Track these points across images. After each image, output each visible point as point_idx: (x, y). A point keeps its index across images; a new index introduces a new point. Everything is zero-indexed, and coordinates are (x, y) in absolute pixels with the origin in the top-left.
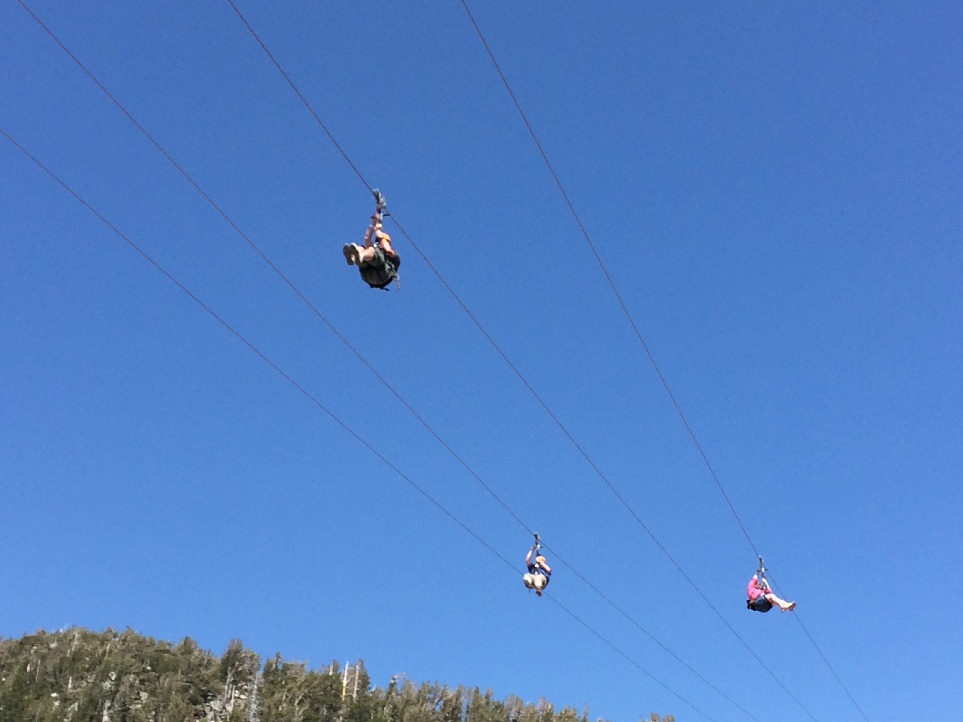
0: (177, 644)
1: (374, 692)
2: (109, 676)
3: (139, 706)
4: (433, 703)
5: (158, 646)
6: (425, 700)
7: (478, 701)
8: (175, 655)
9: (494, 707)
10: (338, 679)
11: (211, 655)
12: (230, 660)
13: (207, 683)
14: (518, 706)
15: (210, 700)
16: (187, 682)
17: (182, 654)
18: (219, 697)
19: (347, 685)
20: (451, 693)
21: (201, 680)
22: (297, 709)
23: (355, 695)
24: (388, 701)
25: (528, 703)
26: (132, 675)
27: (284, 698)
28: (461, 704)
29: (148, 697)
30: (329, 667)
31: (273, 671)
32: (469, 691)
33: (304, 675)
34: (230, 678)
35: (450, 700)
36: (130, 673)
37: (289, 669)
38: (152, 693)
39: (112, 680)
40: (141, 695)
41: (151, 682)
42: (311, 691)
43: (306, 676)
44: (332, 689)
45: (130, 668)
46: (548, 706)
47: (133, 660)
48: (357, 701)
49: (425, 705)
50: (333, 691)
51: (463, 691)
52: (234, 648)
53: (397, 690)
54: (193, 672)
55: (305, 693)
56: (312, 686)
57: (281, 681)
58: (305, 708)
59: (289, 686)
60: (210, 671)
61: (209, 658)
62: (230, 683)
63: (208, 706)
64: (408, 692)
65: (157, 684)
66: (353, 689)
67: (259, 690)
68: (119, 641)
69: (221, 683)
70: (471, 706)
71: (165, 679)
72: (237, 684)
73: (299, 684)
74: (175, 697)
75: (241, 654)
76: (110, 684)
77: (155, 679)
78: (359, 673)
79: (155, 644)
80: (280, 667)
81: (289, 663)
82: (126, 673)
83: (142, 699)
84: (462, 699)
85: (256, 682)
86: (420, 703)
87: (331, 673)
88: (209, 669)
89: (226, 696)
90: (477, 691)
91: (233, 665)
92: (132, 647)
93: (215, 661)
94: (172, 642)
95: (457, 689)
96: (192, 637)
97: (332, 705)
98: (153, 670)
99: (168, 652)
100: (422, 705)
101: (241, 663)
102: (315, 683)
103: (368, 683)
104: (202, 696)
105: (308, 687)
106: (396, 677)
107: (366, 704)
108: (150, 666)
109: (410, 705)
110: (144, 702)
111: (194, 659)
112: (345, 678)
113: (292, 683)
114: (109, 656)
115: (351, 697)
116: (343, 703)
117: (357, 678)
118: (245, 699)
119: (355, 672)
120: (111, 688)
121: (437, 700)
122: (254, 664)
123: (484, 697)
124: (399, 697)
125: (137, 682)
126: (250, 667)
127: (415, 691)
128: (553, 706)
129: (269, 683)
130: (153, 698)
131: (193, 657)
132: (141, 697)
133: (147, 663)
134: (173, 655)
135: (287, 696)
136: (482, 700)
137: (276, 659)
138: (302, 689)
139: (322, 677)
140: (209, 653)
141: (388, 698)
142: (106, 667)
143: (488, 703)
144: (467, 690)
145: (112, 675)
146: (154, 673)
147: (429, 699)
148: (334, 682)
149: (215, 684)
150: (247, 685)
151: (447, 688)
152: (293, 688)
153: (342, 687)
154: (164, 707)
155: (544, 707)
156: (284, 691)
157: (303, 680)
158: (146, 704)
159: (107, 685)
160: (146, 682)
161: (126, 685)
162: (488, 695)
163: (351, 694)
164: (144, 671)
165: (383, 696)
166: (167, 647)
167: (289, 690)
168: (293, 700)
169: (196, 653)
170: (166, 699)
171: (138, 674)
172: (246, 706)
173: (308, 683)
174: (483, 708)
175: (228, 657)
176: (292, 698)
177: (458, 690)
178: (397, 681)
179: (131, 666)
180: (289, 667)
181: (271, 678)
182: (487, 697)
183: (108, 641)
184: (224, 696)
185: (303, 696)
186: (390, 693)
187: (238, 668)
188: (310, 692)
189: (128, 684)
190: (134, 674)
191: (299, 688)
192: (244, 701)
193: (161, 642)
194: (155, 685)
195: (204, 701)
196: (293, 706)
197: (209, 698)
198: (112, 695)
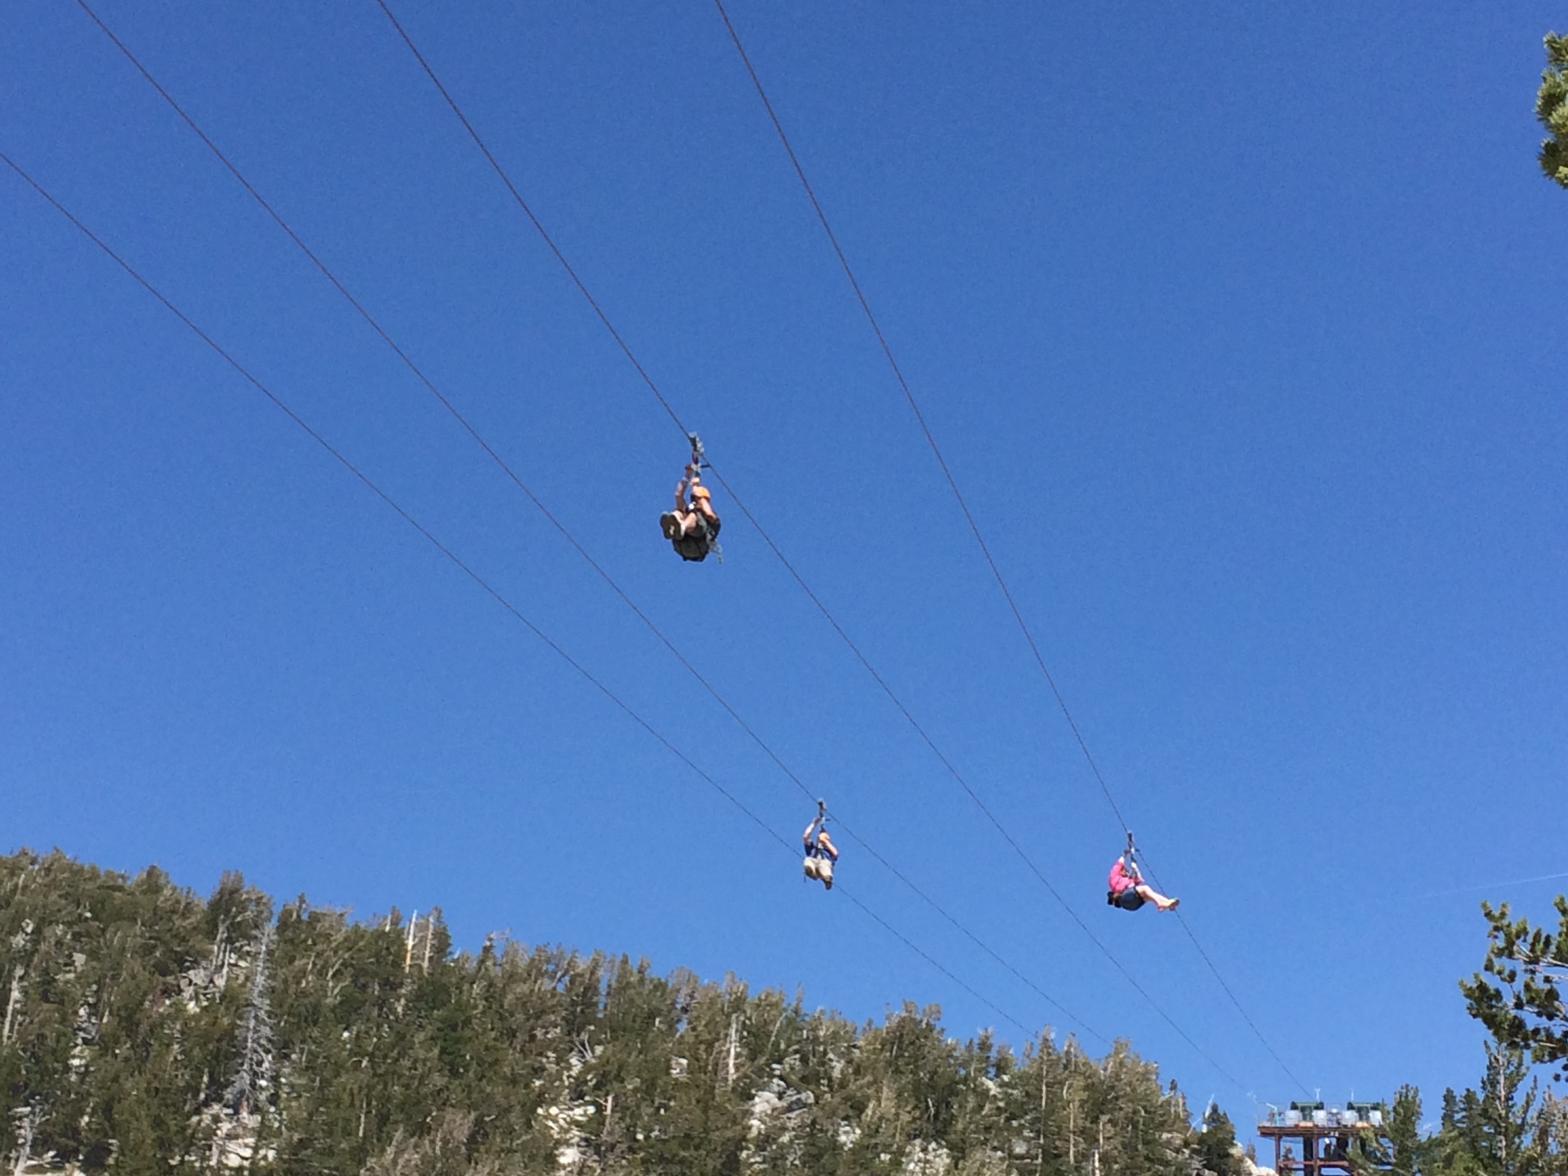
0: (136, 877)
1: (458, 959)
2: (21, 927)
3: (71, 976)
4: (552, 978)
5: (103, 878)
6: (541, 974)
7: (625, 977)
8: (132, 894)
9: (651, 987)
10: (399, 938)
11: (191, 895)
12: (223, 902)
13: (184, 940)
14: (691, 986)
15: (189, 969)
16: (151, 938)
17: (144, 893)
18: (204, 963)
19: (414, 947)
20: (582, 964)
21: (176, 936)
22: (331, 984)
23: (426, 964)
24: (480, 975)
25: (706, 981)
26: (61, 926)
27: (310, 967)
28: (598, 981)
29: (86, 963)
30: (385, 918)
31: (293, 923)
32: (612, 962)
33: (344, 929)
34: (223, 933)
35: (581, 975)
36: (57, 924)
37: (319, 921)
38: (93, 955)
39: (27, 934)
40: (74, 958)
41: (92, 938)
42: (355, 956)
43: (346, 931)
44: (390, 953)
45: (59, 915)
46: (738, 988)
47: (63, 902)
48: (429, 974)
49: (539, 982)
50: (391, 958)
51: (602, 960)
52: (230, 884)
53: (494, 957)
54: (160, 923)
55: (344, 959)
56: (356, 947)
57: (305, 941)
58: (347, 983)
59: (319, 947)
60: (188, 921)
61: (189, 901)
62: (222, 941)
63: (185, 977)
64: (512, 961)
65: (102, 940)
66: (424, 954)
67: (270, 953)
68: (39, 870)
69: (207, 941)
70: (614, 984)
71: (115, 933)
72: (233, 943)
73: (334, 945)
74: (132, 961)
75: (242, 895)
76: (24, 939)
77: (100, 933)
78: (434, 930)
79: (99, 876)
80: (305, 917)
81: (318, 911)
82: (51, 923)
83: (76, 964)
84: (600, 973)
85: (265, 940)
86: (533, 978)
87: (387, 929)
88: (188, 918)
89: (214, 963)
90: (625, 961)
91: (229, 911)
92: (61, 881)
93: (198, 905)
94: (127, 875)
95: (591, 958)
96: (161, 867)
97: (388, 979)
98: (95, 918)
99: (120, 889)
100: (535, 982)
101: (240, 910)
102: (361, 944)
103: (449, 945)
104: (175, 961)
105: (349, 949)
106: (492, 936)
107: (445, 980)
108: (90, 911)
109: (515, 981)
110: (79, 969)
111: (162, 902)
112: (411, 937)
113: (323, 944)
114: (23, 895)
115: (420, 967)
116: (407, 977)
117: (430, 936)
118: (246, 968)
119: (427, 928)
120: (24, 946)
121: (559, 974)
122: (262, 912)
123: (635, 971)
124: (498, 968)
125: (69, 937)
126: (257, 916)
127: (523, 961)
128: (746, 986)
129: (285, 942)
130: (94, 963)
131: (162, 899)
132: (74, 961)
133: (85, 907)
134: (129, 894)
135: (314, 964)
136: (632, 974)
137: (297, 904)
138: (340, 952)
139: (372, 934)
140: (188, 893)
141: (480, 969)
142: (17, 912)
143: (642, 981)
144: (608, 959)
145: (28, 924)
146: (97, 923)
147: (546, 972)
148: (393, 942)
149: (197, 942)
150: (249, 945)
151: (577, 955)
152: (324, 951)
153: (407, 951)
154: (113, 978)
155: (731, 989)
156: (309, 957)
157: (341, 939)
158: (83, 971)
159: (19, 942)
160: (83, 936)
161: (49, 942)
162: (642, 966)
163: (419, 962)
164: (81, 919)
165: (471, 966)
166: (120, 881)
167: (318, 955)
168: (324, 971)
169: (167, 892)
170: (116, 966)
171: (69, 924)
172: (247, 978)
173: (350, 943)
174: (634, 988)
175: (221, 899)
176: (323, 967)
177: (594, 959)
178: (494, 945)
179: (59, 911)
180: (320, 917)
181: (289, 934)
182: (640, 972)
183: (22, 869)
184: (211, 961)
185: (342, 964)
186: (482, 962)
187: (235, 917)
188: (352, 958)
189: (53, 942)
190: (63, 923)
191: (336, 952)
192: (245, 971)
193: (109, 874)
194: (99, 942)
195: (178, 969)
196: (325, 979)
197: (188, 964)
198: (26, 957)
